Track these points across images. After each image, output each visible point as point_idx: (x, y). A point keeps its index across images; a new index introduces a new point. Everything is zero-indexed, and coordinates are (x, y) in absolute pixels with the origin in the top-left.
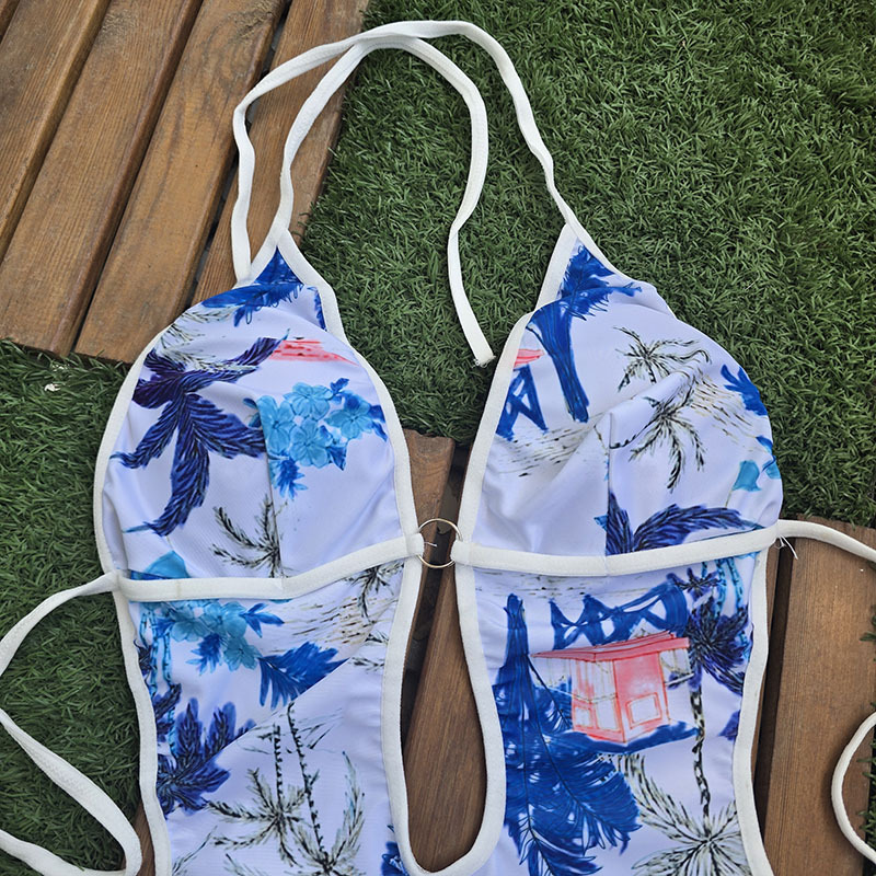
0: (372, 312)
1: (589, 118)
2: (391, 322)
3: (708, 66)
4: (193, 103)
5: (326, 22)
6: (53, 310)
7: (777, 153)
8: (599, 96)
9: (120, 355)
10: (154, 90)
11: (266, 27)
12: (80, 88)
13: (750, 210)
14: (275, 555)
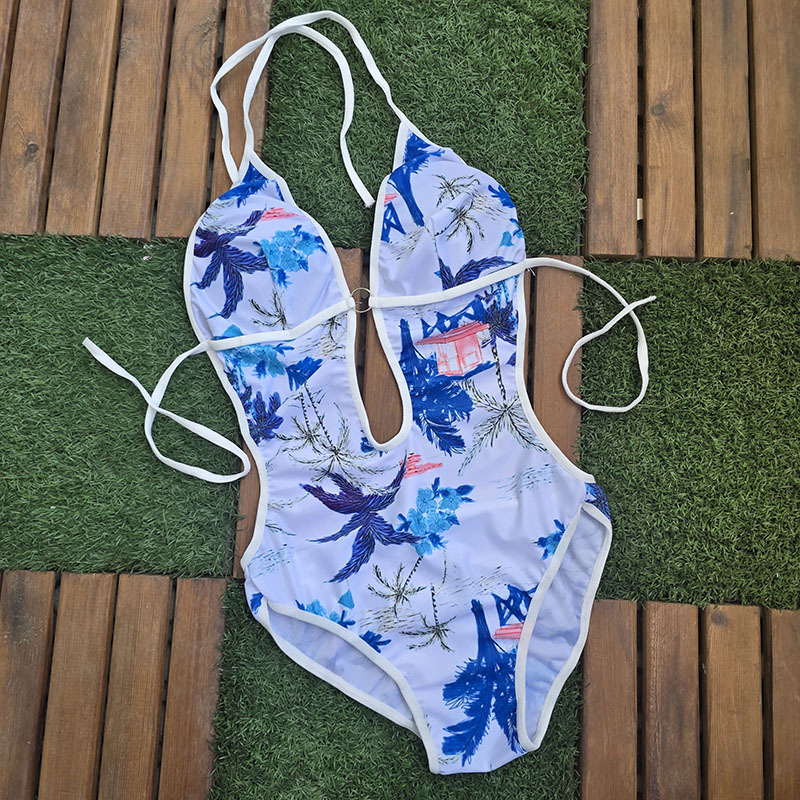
0: (307, 188)
1: (407, 57)
2: (318, 192)
3: (468, 14)
4: (184, 86)
5: (249, 23)
6: (138, 216)
7: (513, 60)
8: (410, 43)
9: (181, 234)
10: (160, 81)
11: (215, 31)
12: (118, 87)
13: (501, 96)
14: (283, 319)
